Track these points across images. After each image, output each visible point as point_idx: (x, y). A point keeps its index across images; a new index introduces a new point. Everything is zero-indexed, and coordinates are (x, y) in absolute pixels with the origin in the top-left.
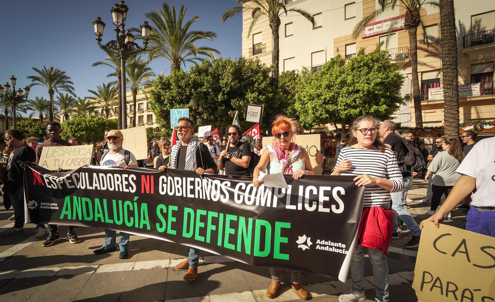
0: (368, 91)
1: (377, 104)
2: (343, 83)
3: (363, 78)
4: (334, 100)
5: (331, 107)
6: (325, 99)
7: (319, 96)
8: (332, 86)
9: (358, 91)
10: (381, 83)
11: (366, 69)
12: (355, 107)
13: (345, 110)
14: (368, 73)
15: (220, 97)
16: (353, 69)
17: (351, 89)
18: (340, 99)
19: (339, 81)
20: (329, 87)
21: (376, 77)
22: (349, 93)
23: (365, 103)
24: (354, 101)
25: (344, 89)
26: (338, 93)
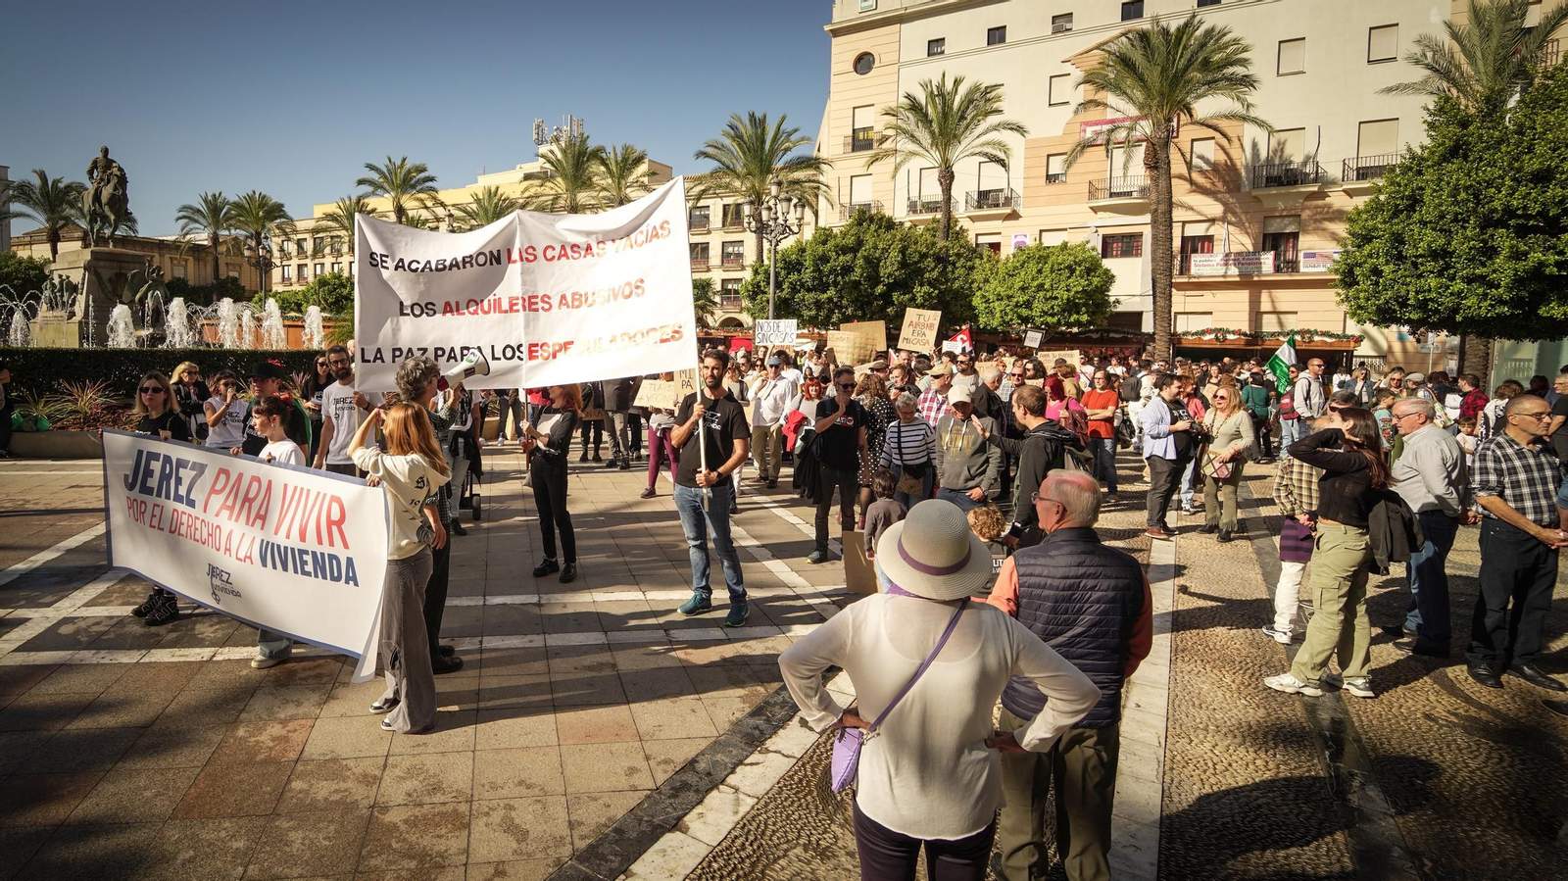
0: (1068, 299)
1: (1078, 313)
2: (1041, 287)
3: (1063, 284)
4: (1028, 305)
5: (1025, 312)
6: (1017, 302)
7: (1009, 297)
8: (1027, 288)
9: (1056, 298)
10: (1084, 291)
11: (1067, 273)
12: (1053, 315)
13: (1041, 316)
14: (1069, 278)
15: (880, 289)
16: (1052, 271)
17: (1049, 294)
18: (1035, 305)
19: (1035, 283)
20: (1023, 289)
21: (1078, 284)
22: (1047, 300)
23: (1064, 311)
24: (1052, 307)
25: (1041, 294)
26: (1034, 298)
